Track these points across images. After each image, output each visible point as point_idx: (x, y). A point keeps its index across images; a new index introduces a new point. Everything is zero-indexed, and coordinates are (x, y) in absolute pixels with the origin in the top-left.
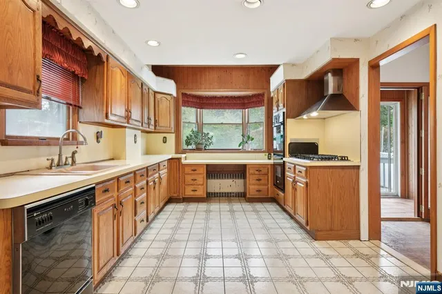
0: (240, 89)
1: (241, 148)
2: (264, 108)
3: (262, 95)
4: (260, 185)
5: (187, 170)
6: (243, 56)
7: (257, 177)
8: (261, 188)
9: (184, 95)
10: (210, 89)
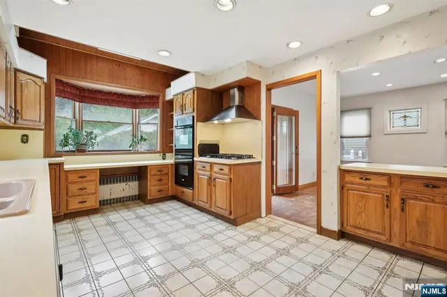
0: (134, 88)
1: (131, 149)
2: (159, 110)
3: (157, 98)
4: (163, 185)
5: (72, 178)
6: (167, 54)
7: (158, 178)
8: (162, 187)
9: (59, 82)
10: (97, 81)
